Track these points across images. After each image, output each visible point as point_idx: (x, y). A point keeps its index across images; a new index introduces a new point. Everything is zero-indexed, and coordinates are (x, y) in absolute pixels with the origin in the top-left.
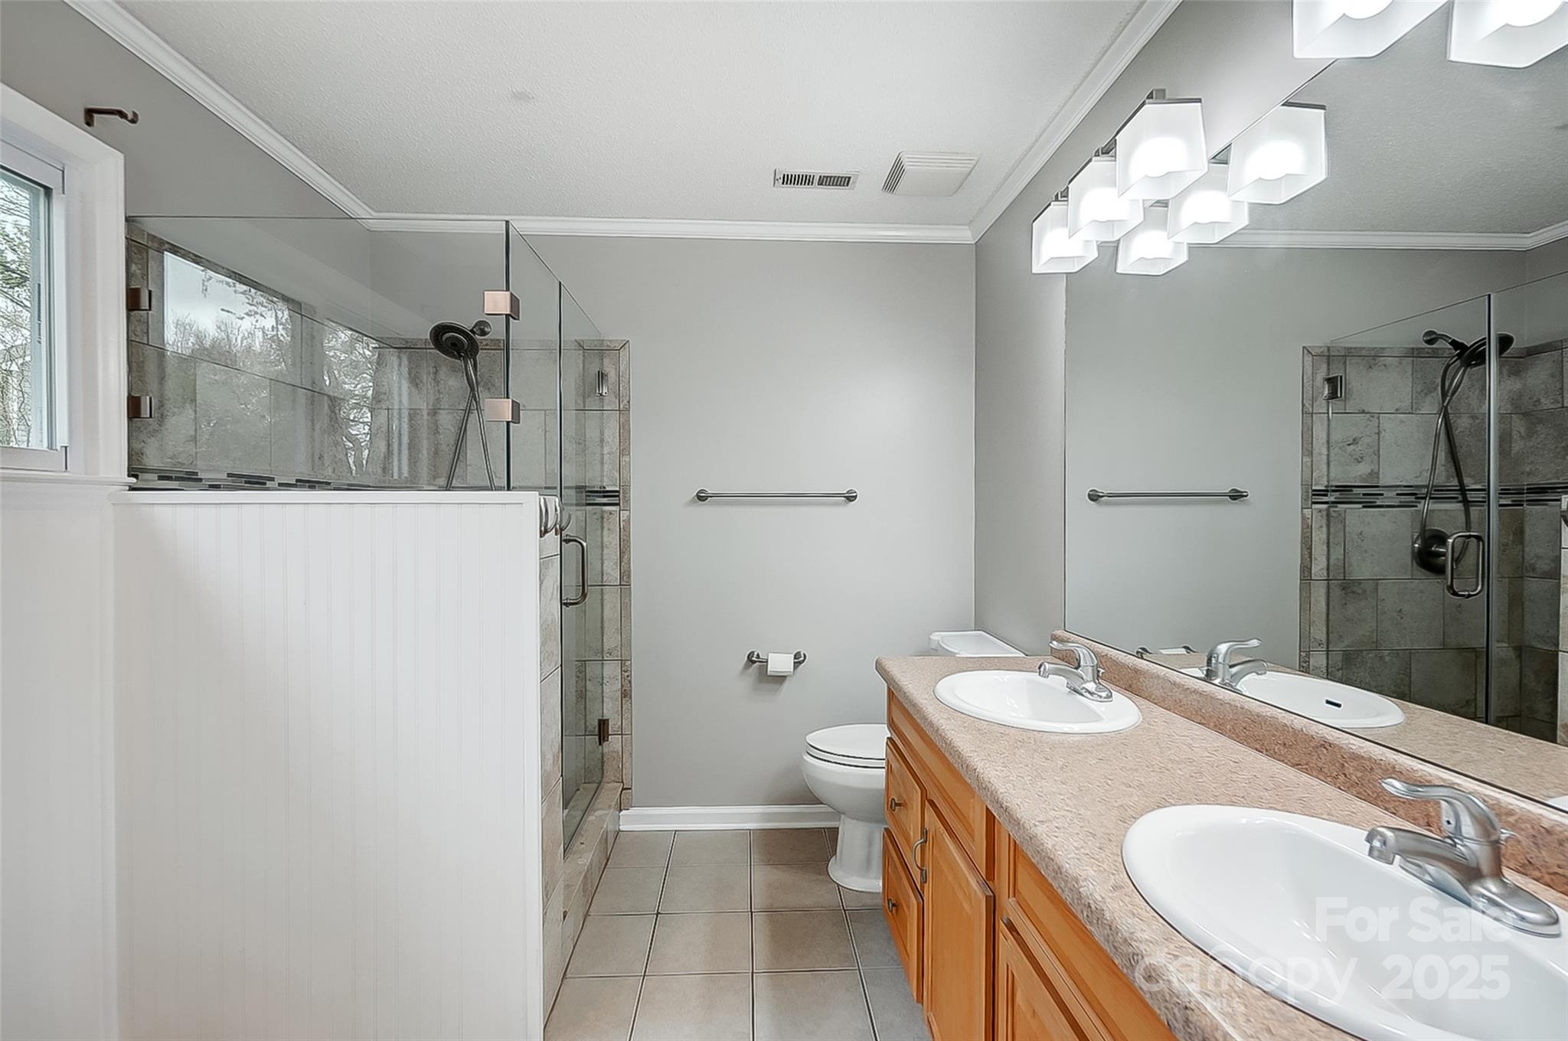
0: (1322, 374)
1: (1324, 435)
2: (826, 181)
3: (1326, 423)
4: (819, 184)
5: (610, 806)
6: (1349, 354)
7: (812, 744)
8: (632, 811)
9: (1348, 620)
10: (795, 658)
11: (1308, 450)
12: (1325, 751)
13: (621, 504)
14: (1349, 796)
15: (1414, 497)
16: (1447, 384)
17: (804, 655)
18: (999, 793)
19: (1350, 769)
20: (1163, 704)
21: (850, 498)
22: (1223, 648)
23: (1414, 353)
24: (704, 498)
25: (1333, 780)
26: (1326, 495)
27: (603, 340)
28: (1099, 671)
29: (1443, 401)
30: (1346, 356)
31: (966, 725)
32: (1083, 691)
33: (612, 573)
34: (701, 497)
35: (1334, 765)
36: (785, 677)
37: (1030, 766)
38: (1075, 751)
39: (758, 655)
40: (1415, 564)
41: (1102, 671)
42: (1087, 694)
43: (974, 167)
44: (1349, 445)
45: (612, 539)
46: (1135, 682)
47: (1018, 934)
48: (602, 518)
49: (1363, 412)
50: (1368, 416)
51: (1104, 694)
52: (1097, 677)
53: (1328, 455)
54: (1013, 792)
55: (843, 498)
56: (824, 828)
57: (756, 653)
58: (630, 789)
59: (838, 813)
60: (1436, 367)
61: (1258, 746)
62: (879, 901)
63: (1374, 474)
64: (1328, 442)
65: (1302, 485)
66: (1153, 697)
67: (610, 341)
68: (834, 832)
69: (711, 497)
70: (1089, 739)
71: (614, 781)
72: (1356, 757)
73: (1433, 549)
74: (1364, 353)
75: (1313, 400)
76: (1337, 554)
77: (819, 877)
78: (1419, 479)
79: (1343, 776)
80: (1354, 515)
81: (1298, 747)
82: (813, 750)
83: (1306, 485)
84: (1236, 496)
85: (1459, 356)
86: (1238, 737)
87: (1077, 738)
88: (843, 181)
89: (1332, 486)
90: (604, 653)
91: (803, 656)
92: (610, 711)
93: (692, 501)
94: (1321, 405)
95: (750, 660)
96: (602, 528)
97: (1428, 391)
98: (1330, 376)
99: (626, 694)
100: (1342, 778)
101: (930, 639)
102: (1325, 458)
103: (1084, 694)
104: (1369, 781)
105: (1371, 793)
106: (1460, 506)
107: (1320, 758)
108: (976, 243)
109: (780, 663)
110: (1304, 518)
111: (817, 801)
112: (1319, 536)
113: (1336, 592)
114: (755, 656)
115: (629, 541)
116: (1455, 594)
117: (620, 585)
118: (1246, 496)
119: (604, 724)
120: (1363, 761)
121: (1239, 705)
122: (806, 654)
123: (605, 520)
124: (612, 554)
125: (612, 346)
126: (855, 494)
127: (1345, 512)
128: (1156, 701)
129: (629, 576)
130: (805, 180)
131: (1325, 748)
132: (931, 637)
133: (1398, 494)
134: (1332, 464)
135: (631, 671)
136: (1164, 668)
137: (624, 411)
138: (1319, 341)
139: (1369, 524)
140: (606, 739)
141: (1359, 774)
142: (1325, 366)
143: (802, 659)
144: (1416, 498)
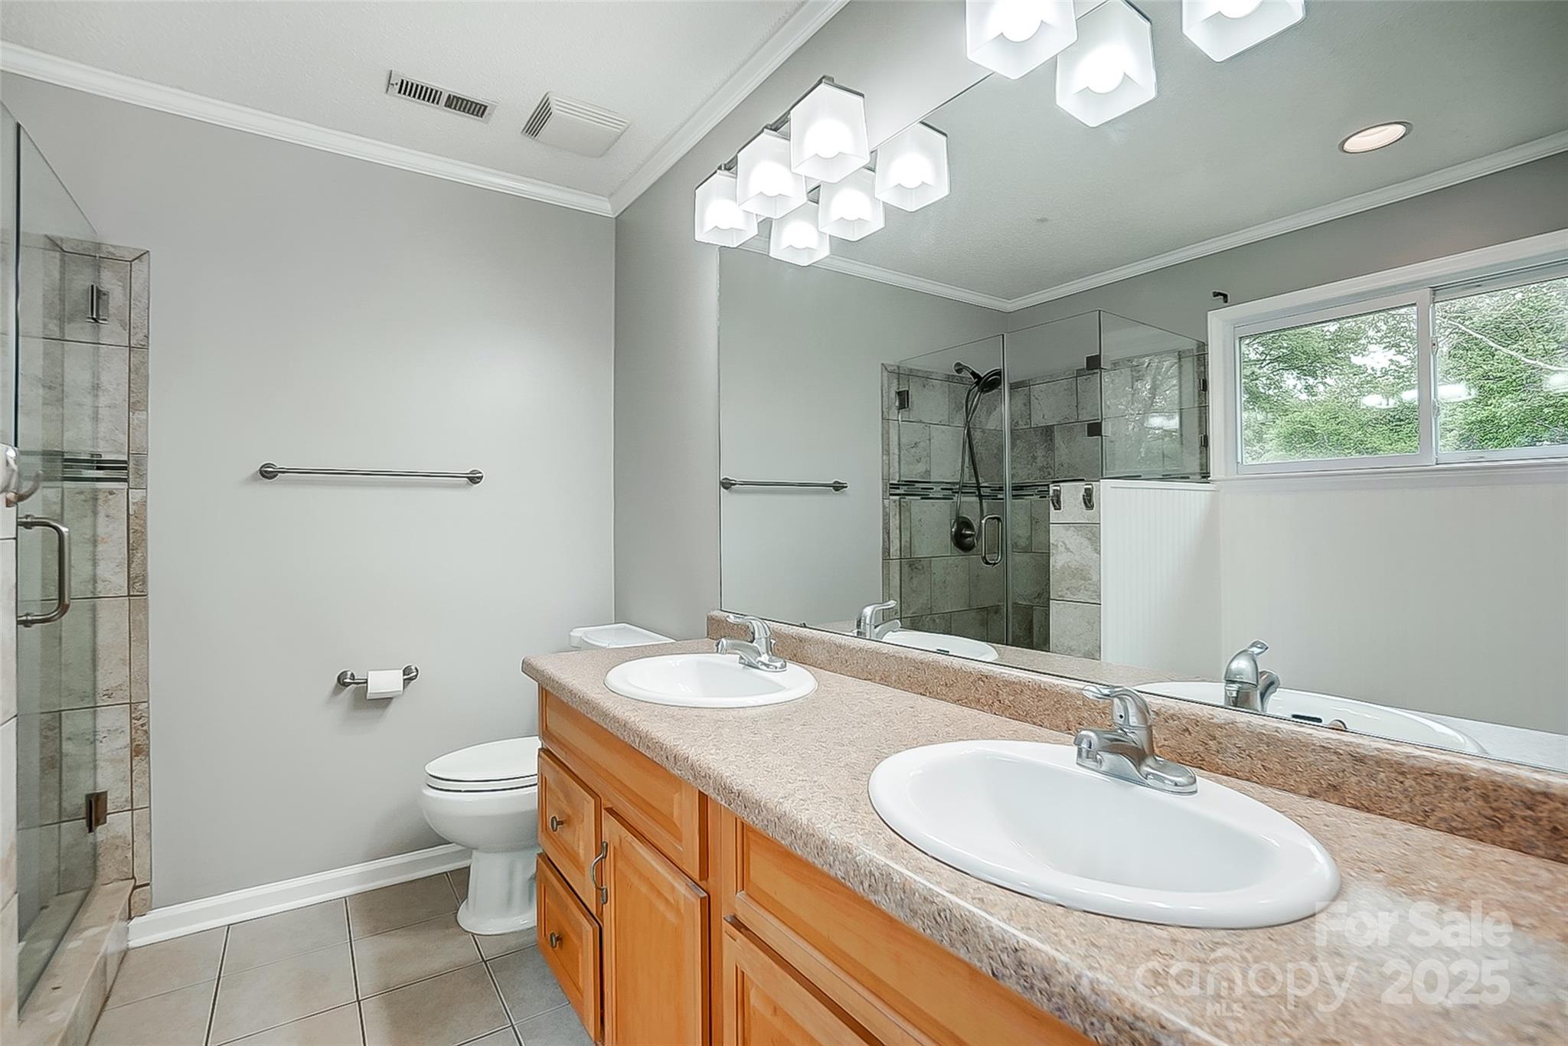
0: (894, 389)
1: (897, 439)
2: (455, 103)
3: (897, 429)
4: (445, 106)
5: (112, 918)
6: (911, 374)
7: (434, 774)
8: (151, 916)
9: (914, 591)
10: (404, 675)
11: (886, 451)
12: (982, 684)
13: (131, 480)
14: (1004, 718)
15: (951, 491)
16: (969, 407)
17: (416, 669)
18: (724, 777)
19: (1003, 695)
20: (828, 667)
21: (474, 479)
22: (868, 611)
23: (949, 378)
24: (272, 475)
25: (989, 708)
26: (898, 488)
27: (100, 244)
28: (771, 643)
29: (967, 418)
30: (909, 375)
31: (656, 713)
32: (759, 665)
33: (113, 579)
34: (267, 473)
35: (990, 694)
36: (391, 698)
37: (742, 743)
38: (777, 721)
39: (352, 675)
40: (953, 545)
41: (773, 642)
42: (764, 667)
43: (625, 131)
44: (912, 448)
45: (113, 532)
46: (799, 650)
47: (747, 929)
48: (95, 499)
49: (921, 422)
50: (923, 424)
51: (778, 665)
52: (770, 649)
53: (899, 455)
54: (740, 773)
55: (466, 479)
56: (446, 873)
57: (349, 673)
58: (148, 884)
59: (468, 850)
60: (962, 391)
61: (922, 691)
62: (535, 936)
63: (928, 472)
64: (899, 444)
65: (883, 479)
66: (819, 662)
67: (114, 247)
68: (466, 871)
69: (284, 472)
70: (783, 707)
71: (117, 880)
72: (1008, 683)
73: (963, 532)
74: (920, 374)
75: (889, 408)
76: (906, 538)
77: (447, 931)
78: (955, 477)
79: (998, 702)
80: (916, 504)
81: (959, 684)
82: (437, 782)
83: (885, 479)
84: (838, 487)
85: (977, 383)
86: (903, 685)
87: (771, 709)
88: (477, 109)
89: (902, 481)
90: (98, 696)
91: (414, 670)
92: (109, 780)
93: (253, 478)
94: (894, 414)
95: (341, 682)
96: (95, 513)
97: (959, 409)
98: (900, 390)
99: (139, 750)
100: (997, 704)
101: (570, 635)
102: (897, 457)
103: (760, 667)
104: (1020, 702)
105: (1021, 713)
106: (976, 499)
107: (978, 691)
108: (616, 218)
109: (383, 681)
110: (884, 507)
111: (443, 841)
112: (894, 522)
113: (906, 569)
114: (349, 676)
115: (144, 533)
116: (987, 563)
117: (129, 595)
118: (846, 487)
119: (97, 799)
120: (1014, 686)
121: (903, 656)
122: (418, 668)
123: (100, 502)
124: (113, 550)
125: (118, 253)
126: (480, 475)
127: (911, 502)
128: (822, 666)
129: (144, 582)
130: (428, 95)
131: (982, 681)
132: (572, 634)
133: (942, 489)
134: (902, 463)
135: (148, 717)
136: (828, 633)
137: (137, 349)
138: (892, 361)
139: (925, 512)
140: (102, 821)
141: (1011, 698)
142: (895, 381)
143: (415, 674)
144: (953, 492)
